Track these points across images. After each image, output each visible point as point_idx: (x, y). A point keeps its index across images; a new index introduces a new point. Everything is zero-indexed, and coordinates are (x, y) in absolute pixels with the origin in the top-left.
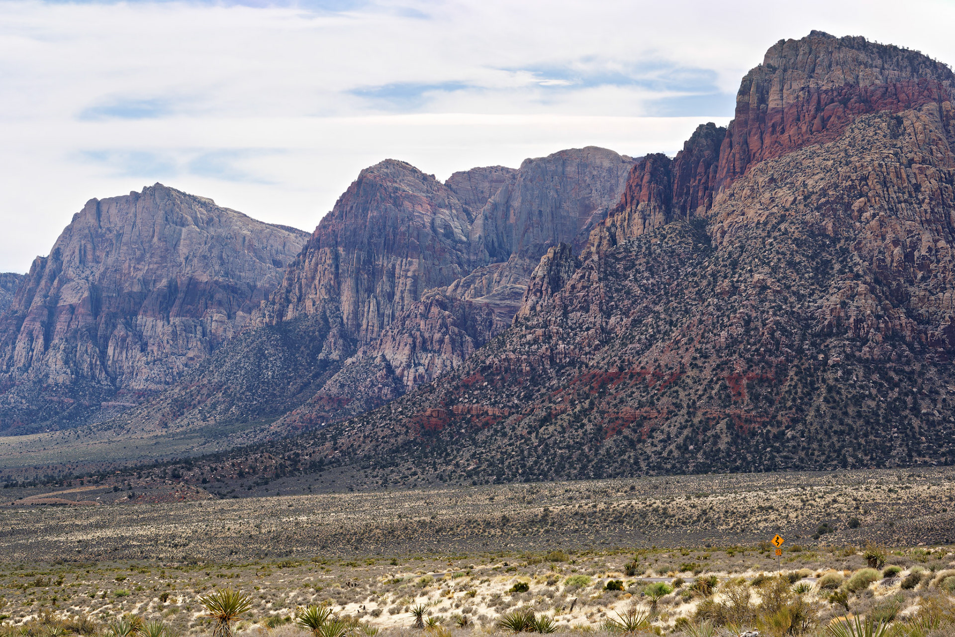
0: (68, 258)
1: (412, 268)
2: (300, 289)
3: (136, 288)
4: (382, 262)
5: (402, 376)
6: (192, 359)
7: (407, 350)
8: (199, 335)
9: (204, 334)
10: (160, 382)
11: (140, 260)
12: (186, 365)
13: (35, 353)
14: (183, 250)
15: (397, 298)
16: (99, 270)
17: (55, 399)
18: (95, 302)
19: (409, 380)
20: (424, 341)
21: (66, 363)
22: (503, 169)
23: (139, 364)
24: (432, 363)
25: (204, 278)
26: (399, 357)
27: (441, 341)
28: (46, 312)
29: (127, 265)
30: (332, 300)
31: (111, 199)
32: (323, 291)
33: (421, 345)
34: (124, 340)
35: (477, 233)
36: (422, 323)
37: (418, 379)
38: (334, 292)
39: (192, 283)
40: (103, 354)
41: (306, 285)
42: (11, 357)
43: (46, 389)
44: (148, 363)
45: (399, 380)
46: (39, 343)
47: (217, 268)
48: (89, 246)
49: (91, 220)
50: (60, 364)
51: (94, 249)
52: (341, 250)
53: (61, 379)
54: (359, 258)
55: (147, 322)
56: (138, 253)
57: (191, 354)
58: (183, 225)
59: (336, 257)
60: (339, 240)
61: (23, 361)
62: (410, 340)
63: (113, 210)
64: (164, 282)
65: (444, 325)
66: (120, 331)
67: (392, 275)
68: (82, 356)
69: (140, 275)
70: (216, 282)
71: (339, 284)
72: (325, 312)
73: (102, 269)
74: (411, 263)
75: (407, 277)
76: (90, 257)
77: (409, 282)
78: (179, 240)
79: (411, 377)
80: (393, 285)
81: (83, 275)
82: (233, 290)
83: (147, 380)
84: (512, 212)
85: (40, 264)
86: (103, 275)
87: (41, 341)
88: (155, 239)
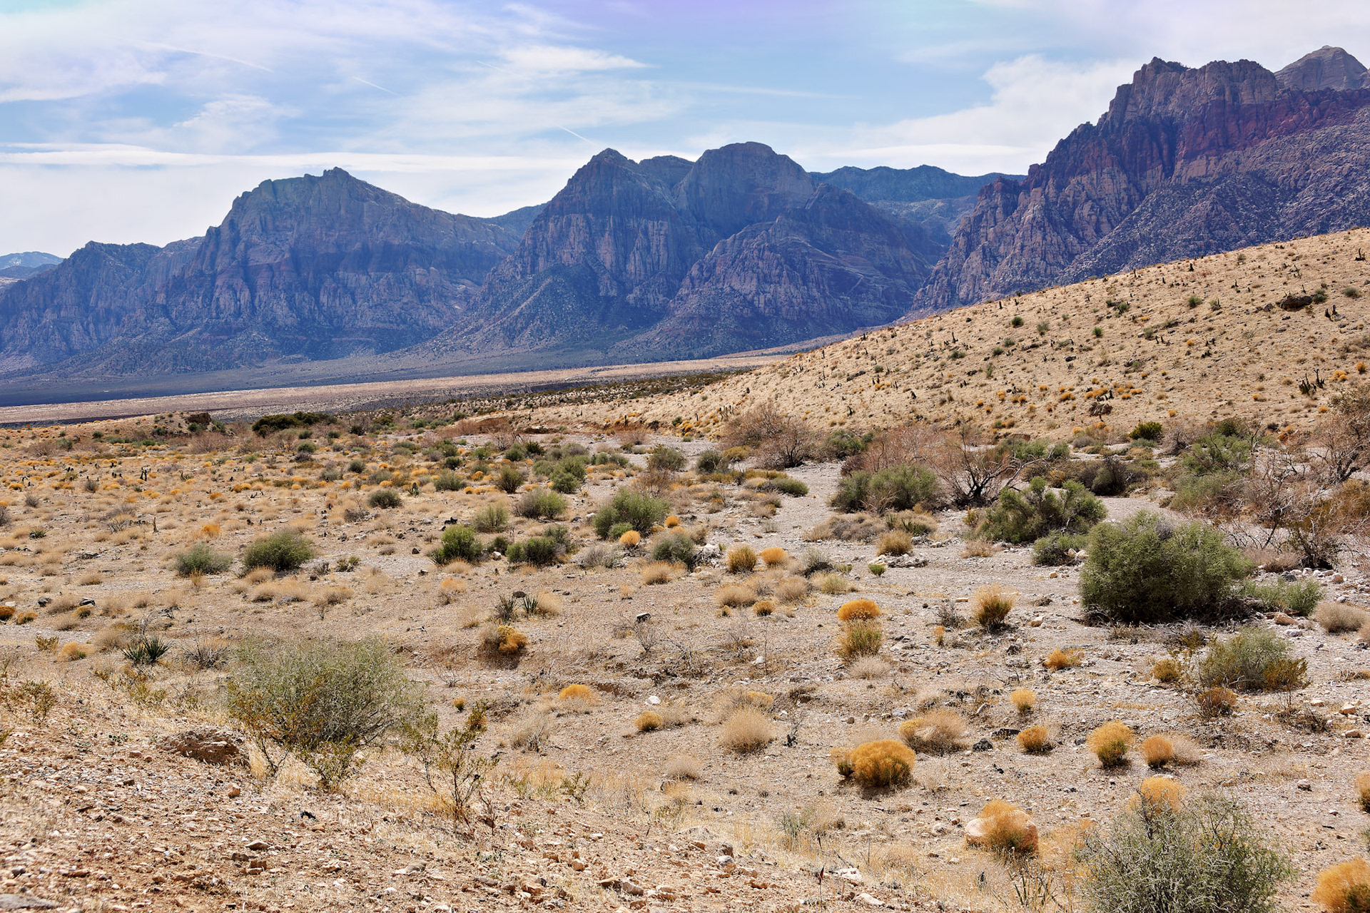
0: (247, 227)
1: (664, 228)
2: (547, 245)
3: (332, 250)
4: (632, 223)
5: (753, 300)
6: (406, 304)
7: (754, 282)
8: (408, 286)
9: (412, 285)
10: (385, 322)
11: (331, 228)
12: (402, 308)
13: (242, 302)
14: (367, 220)
15: (653, 250)
16: (291, 236)
17: (290, 337)
18: (296, 262)
19: (761, 302)
20: (765, 276)
21: (291, 309)
22: (675, 158)
23: (362, 308)
24: (775, 291)
25: (396, 242)
26: (749, 287)
27: (780, 275)
28: (241, 270)
29: (319, 232)
30: (589, 253)
31: (284, 181)
32: (581, 246)
33: (765, 279)
34: (335, 290)
35: (684, 205)
36: (760, 263)
37: (768, 303)
38: (591, 247)
39: (387, 247)
40: (317, 302)
41: (553, 242)
42: (218, 307)
43: (279, 329)
44: (371, 308)
45: (751, 303)
46: (245, 296)
47: (405, 234)
48: (269, 218)
49: (268, 197)
50: (286, 310)
51: (274, 221)
52: (590, 215)
53: (289, 321)
54: (614, 221)
55: (351, 277)
56: (328, 223)
57: (405, 300)
58: (364, 201)
59: (588, 221)
60: (587, 208)
61: (232, 309)
62: (755, 275)
63: (289, 189)
64: (358, 245)
65: (779, 264)
66: (329, 283)
67: (646, 233)
68: (300, 303)
69: (332, 240)
70: (407, 244)
71: (594, 241)
72: (586, 262)
73: (295, 235)
74: (662, 225)
75: (660, 235)
76: (270, 226)
77: (662, 239)
78: (363, 212)
79: (762, 301)
80: (649, 241)
81: (269, 241)
82: (421, 251)
83: (372, 320)
84: (701, 189)
85: (213, 233)
86: (297, 241)
87: (247, 293)
88: (343, 212)
